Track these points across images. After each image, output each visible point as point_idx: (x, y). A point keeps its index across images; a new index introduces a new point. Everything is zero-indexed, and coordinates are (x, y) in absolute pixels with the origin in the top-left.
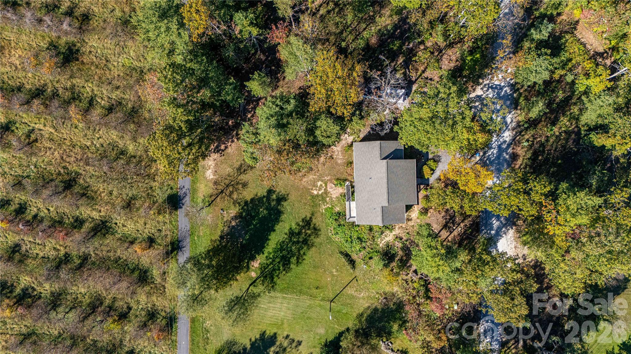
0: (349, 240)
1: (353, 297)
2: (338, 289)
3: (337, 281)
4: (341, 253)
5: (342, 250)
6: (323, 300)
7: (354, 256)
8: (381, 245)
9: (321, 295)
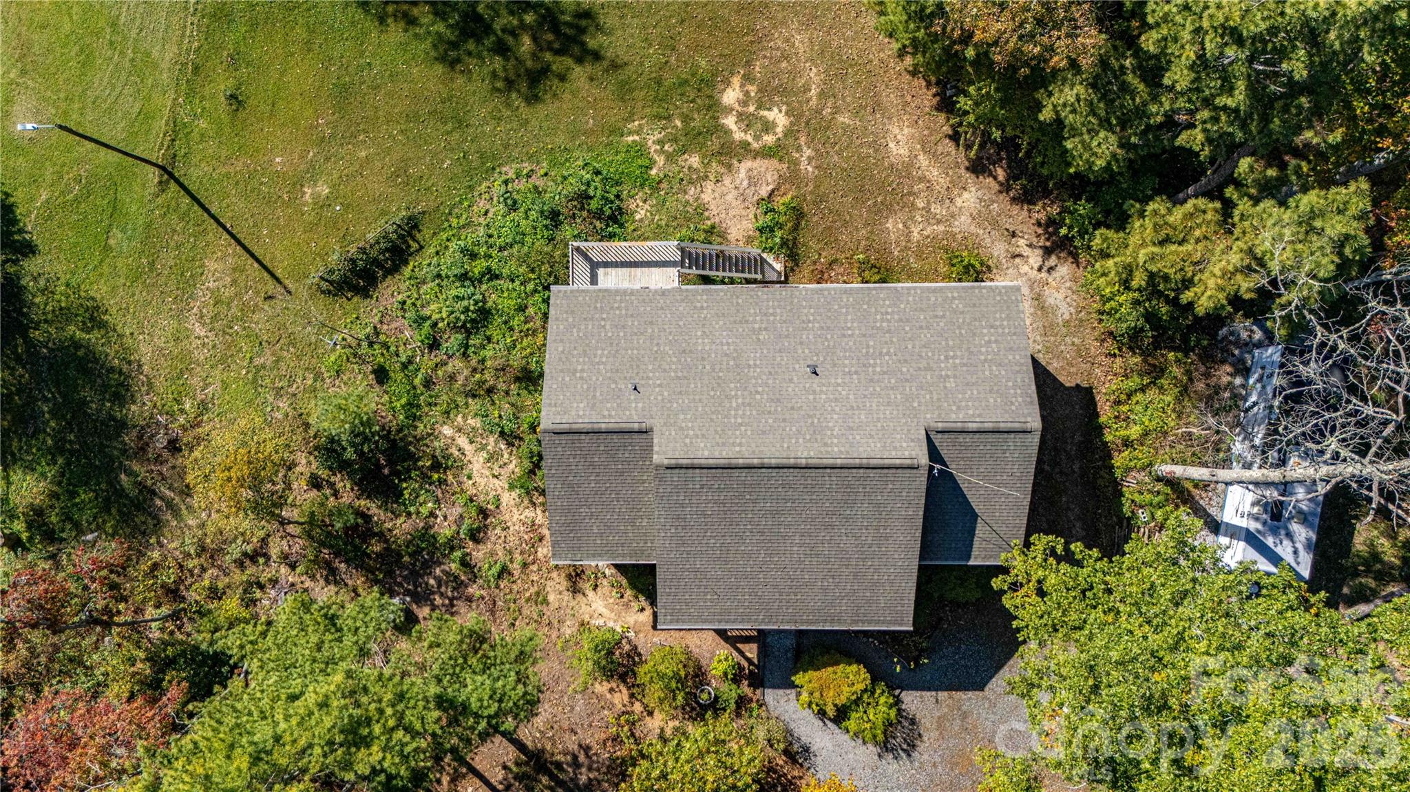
0: (478, 267)
1: (188, 280)
2: (231, 206)
3: (269, 201)
4: (412, 225)
5: (426, 232)
6: (176, 130)
7: (392, 291)
8: (447, 431)
9: (203, 124)
